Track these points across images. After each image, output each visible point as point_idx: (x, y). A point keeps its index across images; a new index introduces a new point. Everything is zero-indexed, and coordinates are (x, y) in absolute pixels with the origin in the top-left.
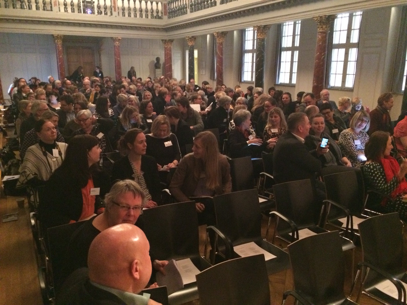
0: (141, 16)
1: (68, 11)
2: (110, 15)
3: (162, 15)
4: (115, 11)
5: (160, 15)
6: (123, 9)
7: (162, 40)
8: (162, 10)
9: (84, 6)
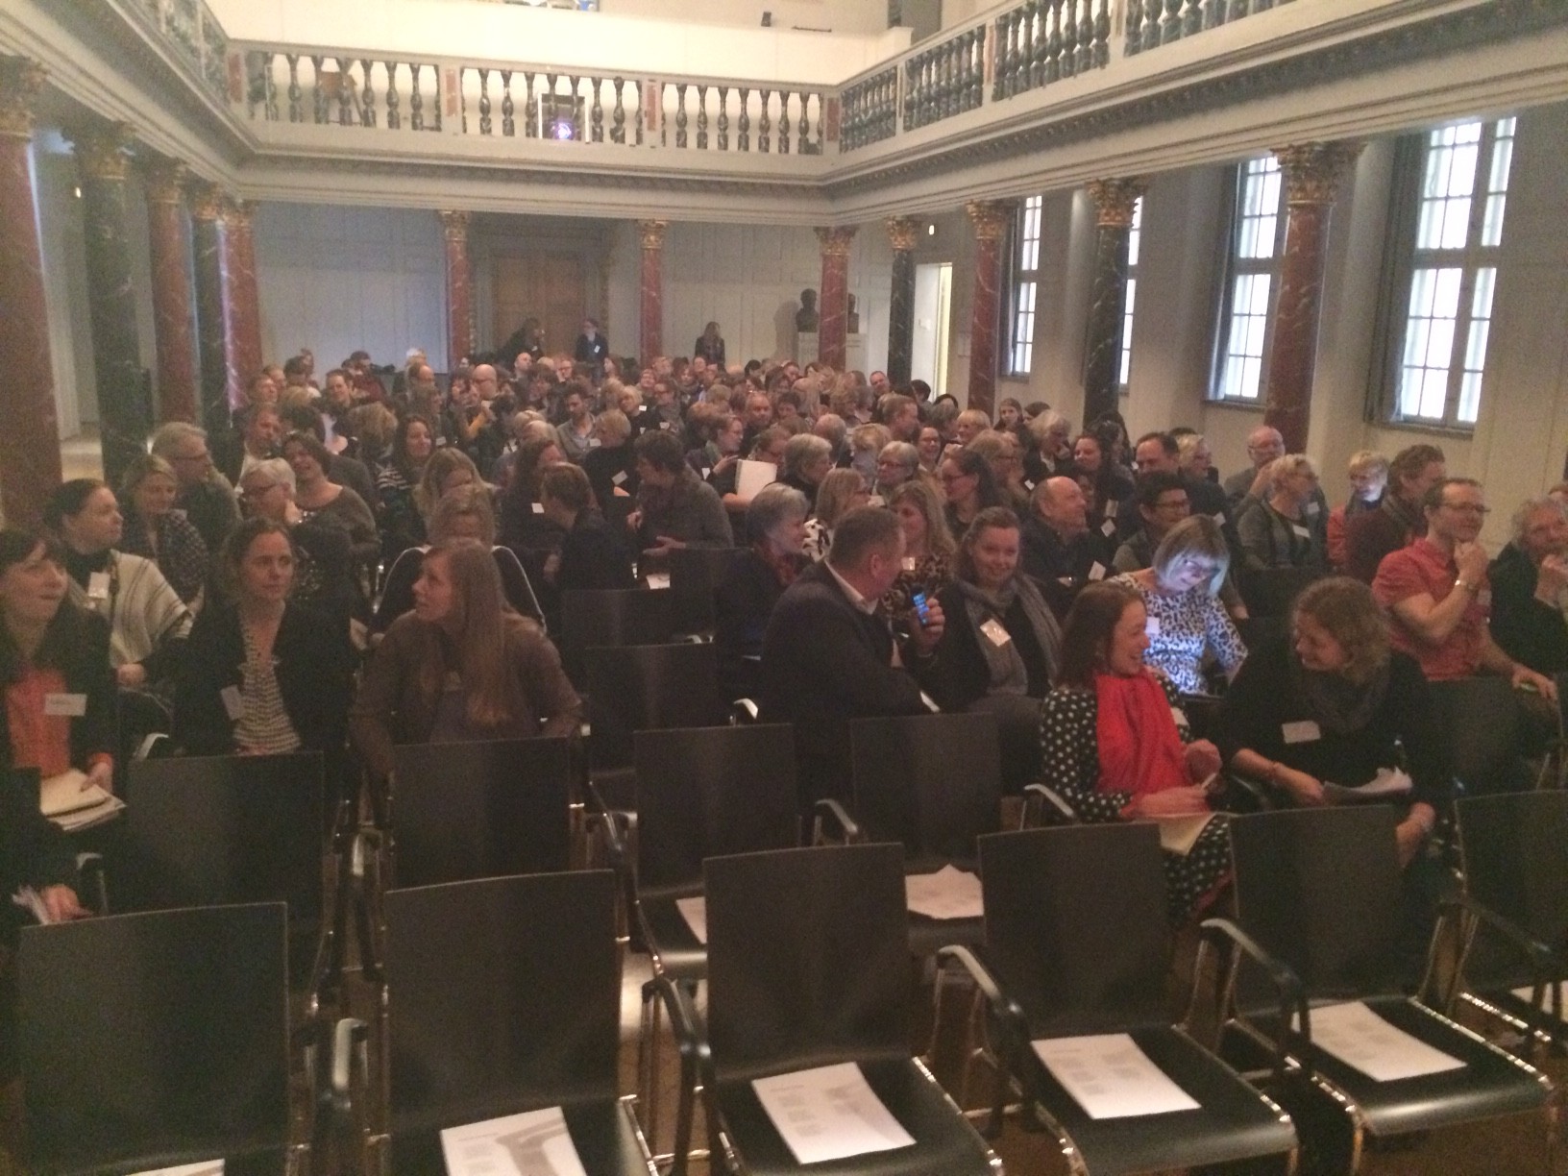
0: (743, 143)
1: (494, 132)
2: (634, 142)
3: (819, 142)
4: (651, 127)
5: (813, 138)
6: (682, 121)
7: (817, 229)
8: (821, 120)
9: (547, 112)
